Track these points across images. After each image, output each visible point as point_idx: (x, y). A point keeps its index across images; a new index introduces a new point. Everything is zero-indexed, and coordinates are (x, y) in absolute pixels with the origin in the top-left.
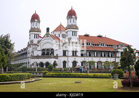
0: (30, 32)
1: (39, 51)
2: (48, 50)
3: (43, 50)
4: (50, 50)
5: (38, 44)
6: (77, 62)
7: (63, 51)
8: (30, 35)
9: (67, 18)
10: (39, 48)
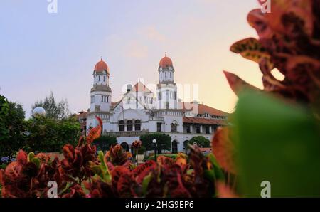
0: (92, 92)
1: (113, 123)
2: (129, 121)
3: (121, 122)
4: (134, 122)
5: (111, 112)
6: (178, 143)
7: (158, 124)
8: (92, 97)
9: (159, 70)
10: (113, 119)
